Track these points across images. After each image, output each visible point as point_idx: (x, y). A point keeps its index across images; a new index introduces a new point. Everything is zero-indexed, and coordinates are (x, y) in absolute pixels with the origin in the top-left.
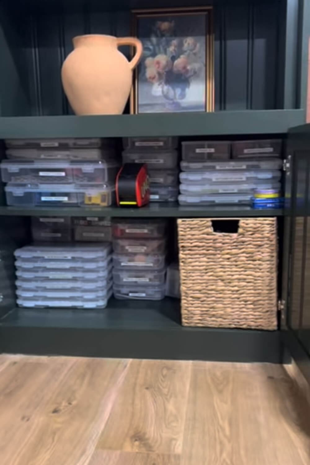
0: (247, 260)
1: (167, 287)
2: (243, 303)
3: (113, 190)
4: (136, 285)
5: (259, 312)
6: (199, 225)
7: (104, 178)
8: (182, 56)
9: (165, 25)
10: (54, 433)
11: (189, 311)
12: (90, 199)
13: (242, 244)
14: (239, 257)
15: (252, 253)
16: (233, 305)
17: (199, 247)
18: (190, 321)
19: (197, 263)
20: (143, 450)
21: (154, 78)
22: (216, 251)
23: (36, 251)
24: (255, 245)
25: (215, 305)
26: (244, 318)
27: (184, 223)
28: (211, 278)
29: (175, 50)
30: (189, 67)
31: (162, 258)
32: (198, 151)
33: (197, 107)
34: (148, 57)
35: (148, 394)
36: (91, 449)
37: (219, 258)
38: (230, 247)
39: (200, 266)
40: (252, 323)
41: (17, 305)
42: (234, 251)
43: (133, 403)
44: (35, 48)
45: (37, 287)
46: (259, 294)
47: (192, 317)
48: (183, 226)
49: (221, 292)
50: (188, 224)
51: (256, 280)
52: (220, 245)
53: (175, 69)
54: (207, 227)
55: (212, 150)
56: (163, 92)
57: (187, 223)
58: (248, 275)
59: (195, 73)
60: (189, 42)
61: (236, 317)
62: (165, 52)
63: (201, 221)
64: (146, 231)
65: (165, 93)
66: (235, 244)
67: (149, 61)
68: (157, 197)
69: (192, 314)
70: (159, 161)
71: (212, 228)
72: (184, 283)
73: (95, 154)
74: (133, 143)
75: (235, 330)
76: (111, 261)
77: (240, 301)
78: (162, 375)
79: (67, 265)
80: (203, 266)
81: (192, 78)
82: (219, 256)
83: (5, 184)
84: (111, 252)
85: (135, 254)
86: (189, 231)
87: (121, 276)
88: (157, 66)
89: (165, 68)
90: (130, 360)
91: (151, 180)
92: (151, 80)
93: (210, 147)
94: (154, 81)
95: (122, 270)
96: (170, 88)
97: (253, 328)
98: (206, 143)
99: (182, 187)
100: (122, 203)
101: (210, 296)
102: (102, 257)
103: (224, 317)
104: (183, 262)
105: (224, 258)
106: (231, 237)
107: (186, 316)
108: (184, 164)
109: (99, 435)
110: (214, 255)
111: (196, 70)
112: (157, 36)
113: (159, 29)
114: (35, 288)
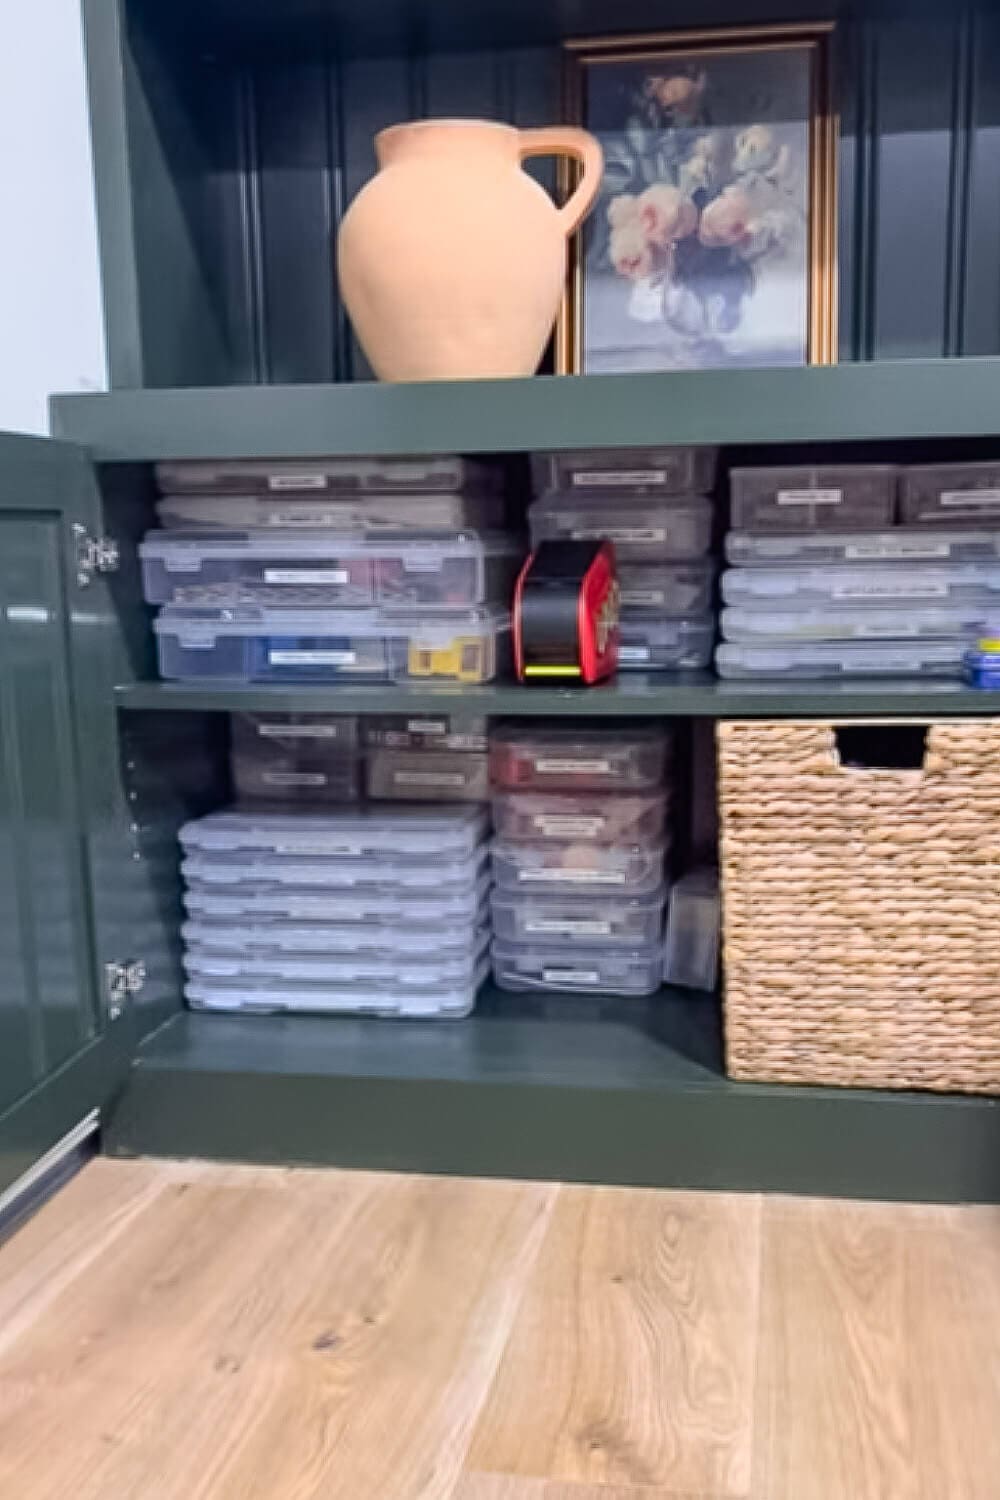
0: (954, 862)
1: (668, 952)
2: (936, 1004)
3: (502, 628)
4: (565, 943)
5: (990, 1035)
6: (789, 742)
7: (473, 591)
8: (729, 191)
9: (675, 89)
10: (325, 1414)
11: (751, 1029)
12: (426, 658)
13: (938, 805)
14: (928, 850)
15: (973, 838)
16: (901, 1011)
17: (790, 815)
18: (755, 1062)
19: (782, 872)
20: (623, 1479)
21: (636, 263)
22: (849, 829)
23: (246, 829)
24: (981, 811)
25: (839, 1010)
26: (940, 1057)
27: (739, 734)
28: (830, 919)
29: (706, 171)
30: (751, 227)
31: (653, 857)
32: (784, 497)
33: (780, 354)
34: (618, 194)
35: (623, 1298)
36: (448, 1472)
37: (858, 854)
38: (895, 818)
39: (791, 880)
40: (968, 1075)
41: (185, 1003)
42: (911, 831)
43: (577, 1328)
44: (248, 172)
45: (250, 946)
46: (989, 974)
47: (763, 1051)
48: (738, 746)
49: (864, 967)
50: (753, 739)
51: (982, 928)
52: (863, 809)
53: (705, 232)
54: (820, 749)
55: (834, 496)
56: (665, 307)
57: (751, 734)
58: (956, 912)
59: (772, 243)
60: (753, 139)
61: (912, 1050)
62: (675, 178)
63: (799, 728)
64: (603, 767)
65: (672, 312)
66: (913, 807)
67: (619, 207)
68: (641, 654)
69: (761, 1038)
70: (650, 535)
71: (836, 753)
72: (736, 937)
73: (443, 511)
74: (567, 475)
75: (911, 1094)
76: (487, 864)
77: (928, 999)
78: (666, 1239)
79: (347, 876)
80: (802, 879)
81: (762, 261)
82: (858, 847)
83: (154, 611)
84: (488, 834)
85: (564, 843)
86: (757, 762)
87: (519, 916)
88: (647, 224)
89: (672, 229)
90: (556, 1187)
91: (624, 598)
92: (627, 270)
93: (825, 484)
94: (637, 274)
95: (520, 896)
96: (691, 295)
97: (970, 1088)
98: (813, 471)
99: (729, 619)
100: (531, 671)
101: (821, 980)
102: (462, 850)
103: (871, 1050)
104: (733, 865)
105: (873, 855)
106: (899, 782)
107: (742, 1045)
108: (735, 543)
109: (471, 1424)
110: (843, 842)
111: (777, 235)
112: (647, 124)
113: (656, 100)
114: (242, 949)
